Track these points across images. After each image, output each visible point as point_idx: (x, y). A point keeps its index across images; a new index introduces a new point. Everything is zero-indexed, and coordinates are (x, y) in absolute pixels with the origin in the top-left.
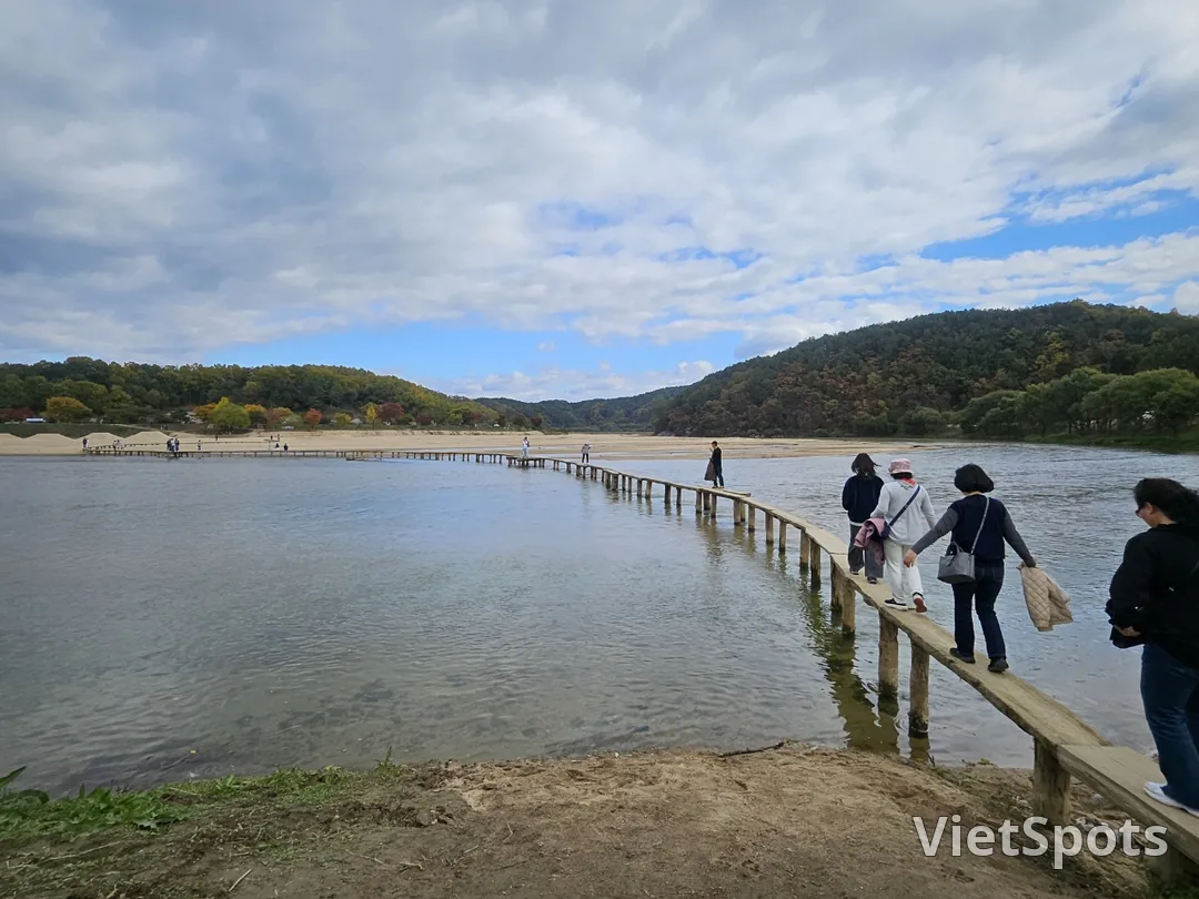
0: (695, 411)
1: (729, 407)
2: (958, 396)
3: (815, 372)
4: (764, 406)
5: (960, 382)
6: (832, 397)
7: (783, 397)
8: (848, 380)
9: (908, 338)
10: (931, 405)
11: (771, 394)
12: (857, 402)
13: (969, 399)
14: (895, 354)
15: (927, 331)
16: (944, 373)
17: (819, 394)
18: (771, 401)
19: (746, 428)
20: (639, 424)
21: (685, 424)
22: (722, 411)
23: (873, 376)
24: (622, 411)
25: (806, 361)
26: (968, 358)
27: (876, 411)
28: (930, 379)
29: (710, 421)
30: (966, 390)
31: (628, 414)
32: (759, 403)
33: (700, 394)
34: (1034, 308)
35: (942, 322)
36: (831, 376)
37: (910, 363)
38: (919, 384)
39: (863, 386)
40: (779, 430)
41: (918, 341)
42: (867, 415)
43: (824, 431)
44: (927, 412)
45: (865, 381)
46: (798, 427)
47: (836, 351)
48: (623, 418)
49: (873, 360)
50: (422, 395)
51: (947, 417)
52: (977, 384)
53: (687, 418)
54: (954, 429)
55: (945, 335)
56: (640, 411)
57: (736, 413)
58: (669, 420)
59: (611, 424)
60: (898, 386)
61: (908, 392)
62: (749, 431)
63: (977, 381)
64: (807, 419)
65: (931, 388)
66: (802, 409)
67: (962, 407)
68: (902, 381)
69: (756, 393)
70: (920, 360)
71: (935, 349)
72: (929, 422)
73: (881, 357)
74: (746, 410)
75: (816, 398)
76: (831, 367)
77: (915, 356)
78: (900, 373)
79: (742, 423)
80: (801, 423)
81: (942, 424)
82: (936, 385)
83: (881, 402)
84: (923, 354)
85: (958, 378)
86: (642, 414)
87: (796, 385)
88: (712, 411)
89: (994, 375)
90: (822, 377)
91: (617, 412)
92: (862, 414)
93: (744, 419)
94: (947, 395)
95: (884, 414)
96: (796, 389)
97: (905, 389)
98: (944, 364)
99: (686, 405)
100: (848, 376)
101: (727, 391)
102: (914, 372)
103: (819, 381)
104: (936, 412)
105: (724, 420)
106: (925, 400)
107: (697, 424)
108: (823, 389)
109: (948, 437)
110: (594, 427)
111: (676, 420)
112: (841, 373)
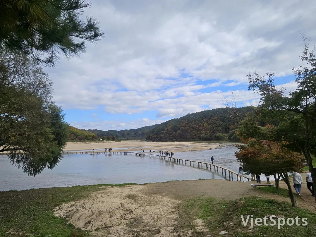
0: (158, 134)
1: (167, 133)
2: (227, 130)
3: (191, 123)
4: (177, 132)
5: (227, 126)
6: (195, 130)
7: (182, 130)
8: (199, 125)
9: (213, 114)
10: (220, 132)
11: (179, 129)
12: (202, 132)
13: (229, 131)
14: (210, 119)
15: (218, 113)
16: (223, 124)
17: (192, 129)
18: (179, 131)
19: (172, 139)
20: (139, 137)
21: (155, 138)
22: (165, 134)
23: (206, 124)
24: (134, 133)
25: (188, 120)
26: (228, 120)
27: (206, 134)
28: (219, 125)
29: (162, 137)
30: (228, 128)
31: (135, 134)
32: (176, 132)
33: (159, 129)
34: (242, 107)
35: (221, 110)
36: (195, 124)
37: (214, 121)
38: (217, 126)
39: (203, 127)
40: (182, 139)
41: (216, 115)
42: (205, 135)
43: (194, 139)
44: (219, 134)
45: (203, 126)
46: (187, 139)
47: (196, 117)
48: (134, 135)
49: (205, 120)
50: (75, 130)
51: (224, 136)
52: (231, 127)
53: (155, 136)
54: (226, 139)
55: (222, 114)
56: (139, 133)
57: (169, 135)
58: (150, 137)
59: (130, 137)
60: (212, 127)
61: (214, 129)
62: (174, 140)
63: (231, 126)
64: (189, 136)
65: (220, 128)
66: (188, 133)
67: (227, 133)
68: (213, 126)
69: (175, 129)
70: (216, 120)
71: (220, 117)
72: (220, 137)
73: (207, 119)
74: (172, 134)
75: (191, 130)
76: (194, 122)
77: (215, 119)
78: (212, 124)
79: (172, 137)
80: (188, 137)
81: (223, 137)
82: (221, 127)
83: (208, 132)
84: (217, 119)
85: (226, 125)
86: (140, 134)
87: (186, 127)
88: (163, 134)
89: (234, 124)
90: (192, 124)
91: (132, 133)
92: (203, 135)
93: (172, 136)
94: (224, 130)
95: (209, 135)
96: (186, 128)
97: (214, 128)
98: (222, 121)
99: (155, 132)
100: (199, 124)
101: (167, 128)
102: (215, 123)
103: (191, 126)
104: (221, 134)
105: (166, 137)
106: (219, 131)
107: (159, 138)
108: (193, 128)
109: (225, 141)
110: (125, 138)
111: (152, 137)
112: (197, 124)
